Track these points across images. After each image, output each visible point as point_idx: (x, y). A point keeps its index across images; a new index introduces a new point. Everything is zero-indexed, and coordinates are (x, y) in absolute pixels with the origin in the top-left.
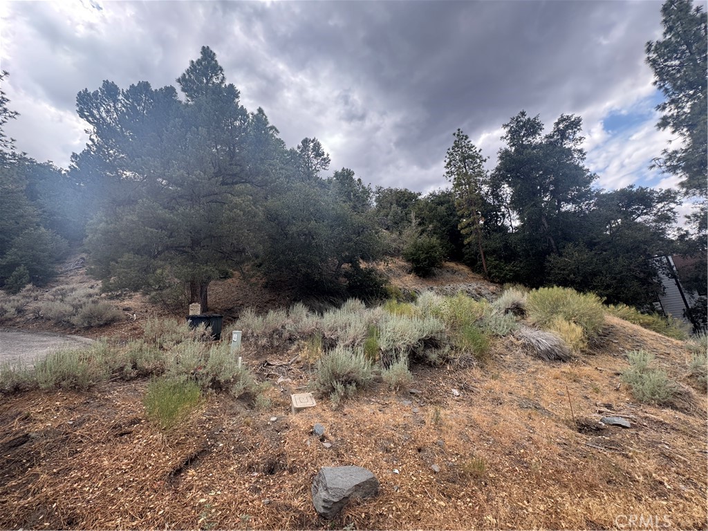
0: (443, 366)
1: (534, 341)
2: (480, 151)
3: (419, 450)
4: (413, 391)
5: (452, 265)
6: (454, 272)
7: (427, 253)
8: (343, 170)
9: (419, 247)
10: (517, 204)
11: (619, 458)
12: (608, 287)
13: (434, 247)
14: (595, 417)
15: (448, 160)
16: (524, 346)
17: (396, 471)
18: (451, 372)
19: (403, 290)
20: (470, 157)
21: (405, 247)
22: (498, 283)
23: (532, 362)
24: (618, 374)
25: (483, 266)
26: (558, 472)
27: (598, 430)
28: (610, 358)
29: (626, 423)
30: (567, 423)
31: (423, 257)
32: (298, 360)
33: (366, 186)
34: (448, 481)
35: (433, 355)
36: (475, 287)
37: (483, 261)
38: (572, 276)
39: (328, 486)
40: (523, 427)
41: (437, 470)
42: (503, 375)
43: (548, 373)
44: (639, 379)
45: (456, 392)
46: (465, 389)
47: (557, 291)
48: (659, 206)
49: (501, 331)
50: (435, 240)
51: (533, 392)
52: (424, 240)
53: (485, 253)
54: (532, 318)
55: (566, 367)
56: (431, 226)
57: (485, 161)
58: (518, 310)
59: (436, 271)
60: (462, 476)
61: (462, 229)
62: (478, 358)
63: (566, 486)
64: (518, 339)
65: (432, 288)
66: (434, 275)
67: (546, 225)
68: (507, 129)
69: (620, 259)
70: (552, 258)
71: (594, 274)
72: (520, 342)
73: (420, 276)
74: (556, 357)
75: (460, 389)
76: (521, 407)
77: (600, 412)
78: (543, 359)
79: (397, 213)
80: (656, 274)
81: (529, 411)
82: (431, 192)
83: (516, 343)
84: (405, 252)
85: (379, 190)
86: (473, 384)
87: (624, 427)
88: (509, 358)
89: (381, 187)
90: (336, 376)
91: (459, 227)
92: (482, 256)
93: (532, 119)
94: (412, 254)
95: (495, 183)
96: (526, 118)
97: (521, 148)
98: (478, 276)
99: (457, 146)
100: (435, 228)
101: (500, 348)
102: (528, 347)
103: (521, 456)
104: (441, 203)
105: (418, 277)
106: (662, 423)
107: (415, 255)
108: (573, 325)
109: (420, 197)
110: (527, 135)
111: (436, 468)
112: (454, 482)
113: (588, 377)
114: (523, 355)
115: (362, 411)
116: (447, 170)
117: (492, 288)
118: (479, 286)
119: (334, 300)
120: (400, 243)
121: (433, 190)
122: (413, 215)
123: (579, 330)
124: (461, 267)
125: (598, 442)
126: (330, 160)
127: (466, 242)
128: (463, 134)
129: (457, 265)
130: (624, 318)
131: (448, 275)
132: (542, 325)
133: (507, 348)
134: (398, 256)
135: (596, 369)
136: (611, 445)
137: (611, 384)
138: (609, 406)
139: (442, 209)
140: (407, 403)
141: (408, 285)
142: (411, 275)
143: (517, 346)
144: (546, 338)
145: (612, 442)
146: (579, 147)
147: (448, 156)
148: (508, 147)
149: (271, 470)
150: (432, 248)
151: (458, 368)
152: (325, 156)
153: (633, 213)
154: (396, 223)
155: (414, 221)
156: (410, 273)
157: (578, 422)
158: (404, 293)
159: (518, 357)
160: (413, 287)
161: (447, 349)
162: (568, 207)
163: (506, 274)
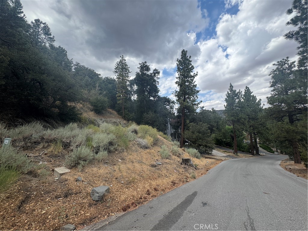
0: (114, 152)
1: (141, 143)
2: (129, 68)
3: (116, 179)
4: (106, 161)
5: (110, 110)
6: (111, 113)
7: (102, 104)
8: (60, 47)
9: (99, 100)
10: (137, 92)
11: (160, 171)
12: (157, 125)
13: (106, 102)
14: (155, 163)
15: (116, 66)
16: (138, 144)
17: (111, 186)
18: (117, 154)
19: (88, 119)
20: (125, 68)
21: (91, 99)
22: (127, 120)
23: (140, 149)
24: (159, 152)
25: (122, 113)
26: (149, 177)
27: (155, 166)
28: (157, 147)
29: (161, 163)
30: (149, 165)
31: (100, 105)
32: (45, 153)
33: (70, 59)
34: (127, 185)
35: (112, 148)
36: (119, 121)
37: (123, 111)
38: (149, 121)
39: (98, 192)
40: (140, 168)
41: (123, 183)
42: (133, 154)
43: (144, 152)
44: (163, 153)
45: (120, 161)
46: (122, 159)
47: (147, 127)
48: (171, 104)
49: (132, 139)
50: (106, 99)
51: (141, 158)
52: (101, 97)
53: (124, 108)
54: (139, 135)
55: (148, 150)
56: (105, 92)
57: (130, 72)
58: (136, 132)
59: (104, 112)
60: (130, 182)
61: (117, 97)
62: (126, 149)
63: (151, 180)
64: (136, 142)
65: (102, 119)
66: (103, 113)
67: (145, 103)
68: (140, 65)
69: (161, 118)
70: (145, 114)
71: (155, 121)
72: (137, 143)
73: (97, 113)
74: (146, 147)
75: (121, 159)
76: (138, 163)
77: (156, 162)
78: (142, 148)
79: (88, 81)
80: (168, 123)
81: (141, 164)
82: (107, 77)
83: (136, 143)
84: (91, 101)
85: (77, 64)
86: (125, 157)
87: (161, 165)
88: (133, 148)
89: (79, 63)
90: (80, 158)
91: (117, 96)
92: (123, 109)
93: (148, 65)
94: (95, 103)
95: (132, 83)
96: (146, 64)
97: (143, 74)
98: (120, 116)
99: (121, 62)
100: (106, 93)
101: (131, 145)
102: (139, 145)
103: (142, 175)
104: (110, 83)
105: (95, 114)
106: (167, 163)
107: (96, 103)
108: (151, 138)
109: (100, 76)
110: (146, 70)
111: (123, 182)
112: (128, 185)
113: (153, 153)
114: (137, 147)
115: (93, 170)
116: (115, 70)
117: (125, 122)
118: (120, 120)
119: (48, 120)
120: (89, 96)
121: (108, 76)
122: (97, 85)
123: (152, 139)
124: (114, 112)
125: (156, 169)
126: (54, 40)
127: (118, 103)
128: (124, 58)
129: (112, 110)
130: (160, 135)
131: (108, 114)
132: (143, 137)
133: (133, 145)
134: (87, 102)
135: (154, 150)
136: (158, 169)
137: (157, 154)
138: (157, 160)
139: (110, 86)
140: (106, 166)
141: (91, 116)
142: (93, 112)
143: (136, 144)
144: (144, 142)
145: (158, 168)
146: (158, 80)
147: (117, 64)
148: (139, 72)
149: (66, 196)
150: (104, 102)
151: (120, 152)
152: (52, 37)
153: (166, 104)
154: (86, 85)
155: (97, 88)
156: (92, 111)
157: (151, 165)
158: (89, 120)
159: (136, 148)
160: (93, 118)
161: (116, 146)
162: (152, 98)
163: (130, 118)
